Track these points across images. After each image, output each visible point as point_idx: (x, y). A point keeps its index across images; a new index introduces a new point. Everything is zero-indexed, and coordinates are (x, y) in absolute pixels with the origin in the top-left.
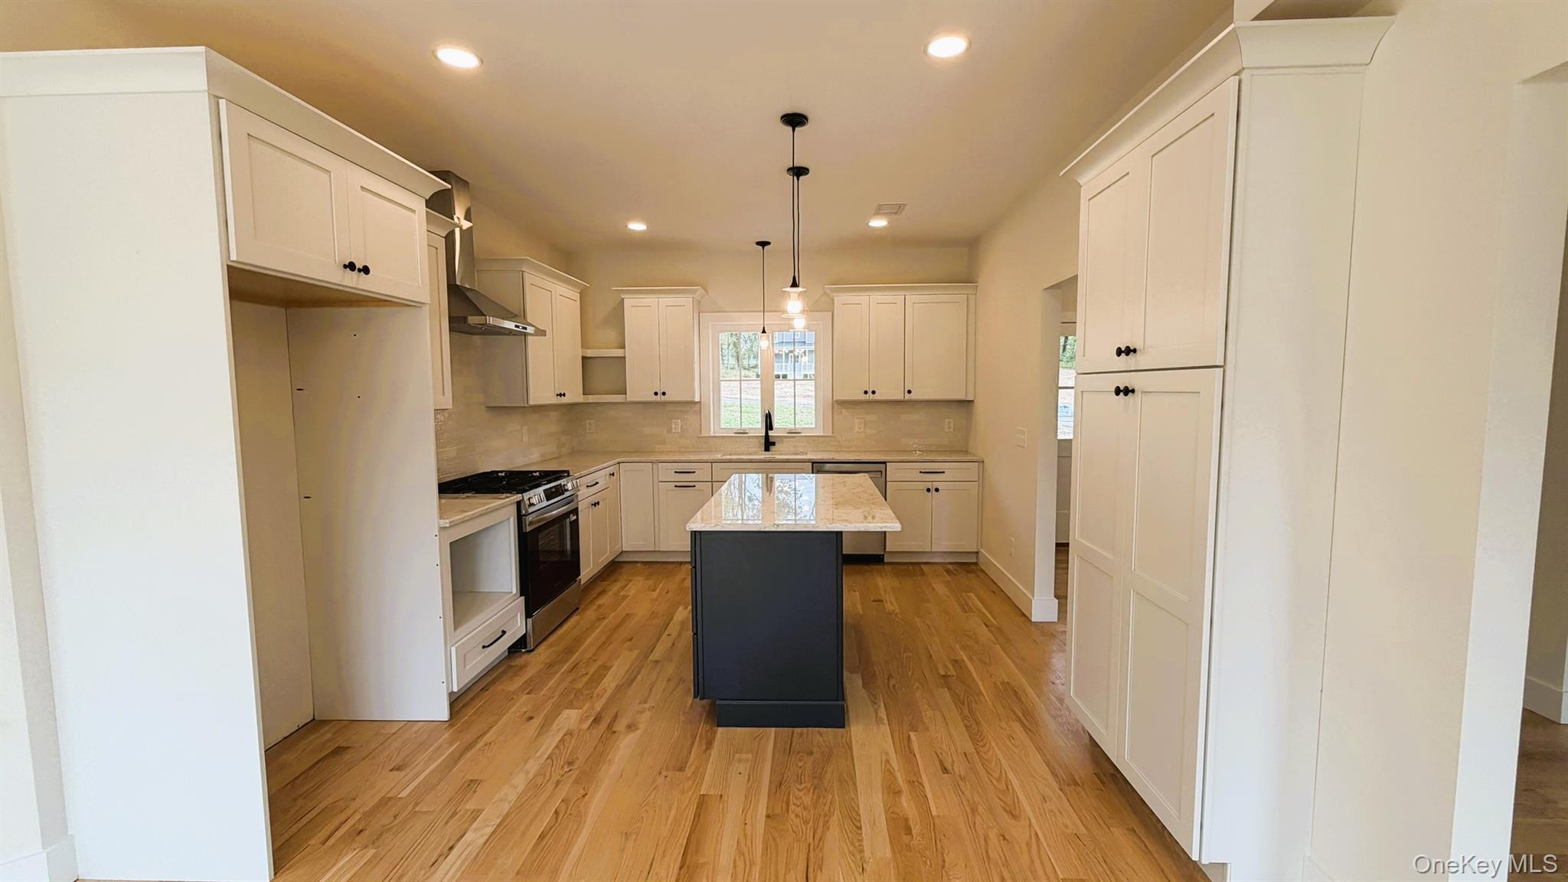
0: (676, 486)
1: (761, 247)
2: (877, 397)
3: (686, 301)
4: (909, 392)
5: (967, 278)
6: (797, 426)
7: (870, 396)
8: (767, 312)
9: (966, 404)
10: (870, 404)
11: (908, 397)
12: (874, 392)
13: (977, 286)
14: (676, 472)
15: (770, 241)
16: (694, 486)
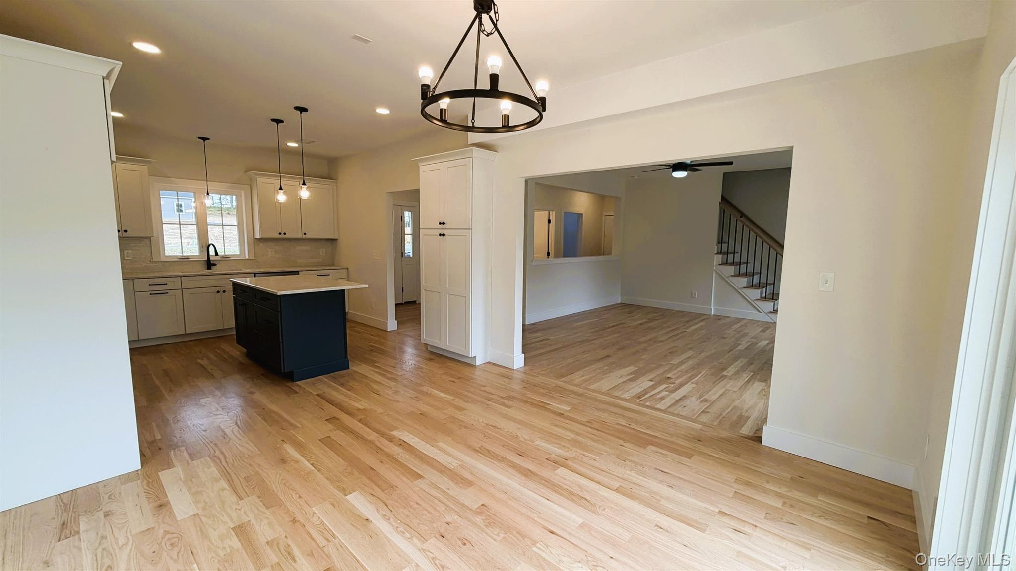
0: (151, 294)
1: (203, 141)
2: (286, 236)
3: (144, 168)
4: (305, 234)
5: (330, 177)
6: (226, 254)
7: (282, 236)
8: (209, 181)
9: (333, 241)
10: (282, 240)
11: (304, 237)
12: (285, 234)
13: (337, 183)
14: (150, 285)
15: (209, 137)
16: (167, 293)
